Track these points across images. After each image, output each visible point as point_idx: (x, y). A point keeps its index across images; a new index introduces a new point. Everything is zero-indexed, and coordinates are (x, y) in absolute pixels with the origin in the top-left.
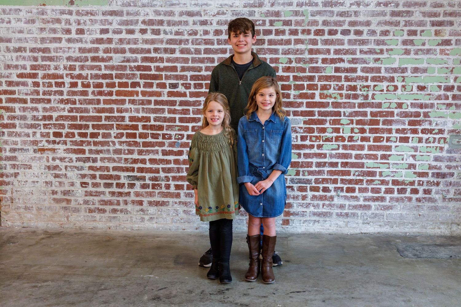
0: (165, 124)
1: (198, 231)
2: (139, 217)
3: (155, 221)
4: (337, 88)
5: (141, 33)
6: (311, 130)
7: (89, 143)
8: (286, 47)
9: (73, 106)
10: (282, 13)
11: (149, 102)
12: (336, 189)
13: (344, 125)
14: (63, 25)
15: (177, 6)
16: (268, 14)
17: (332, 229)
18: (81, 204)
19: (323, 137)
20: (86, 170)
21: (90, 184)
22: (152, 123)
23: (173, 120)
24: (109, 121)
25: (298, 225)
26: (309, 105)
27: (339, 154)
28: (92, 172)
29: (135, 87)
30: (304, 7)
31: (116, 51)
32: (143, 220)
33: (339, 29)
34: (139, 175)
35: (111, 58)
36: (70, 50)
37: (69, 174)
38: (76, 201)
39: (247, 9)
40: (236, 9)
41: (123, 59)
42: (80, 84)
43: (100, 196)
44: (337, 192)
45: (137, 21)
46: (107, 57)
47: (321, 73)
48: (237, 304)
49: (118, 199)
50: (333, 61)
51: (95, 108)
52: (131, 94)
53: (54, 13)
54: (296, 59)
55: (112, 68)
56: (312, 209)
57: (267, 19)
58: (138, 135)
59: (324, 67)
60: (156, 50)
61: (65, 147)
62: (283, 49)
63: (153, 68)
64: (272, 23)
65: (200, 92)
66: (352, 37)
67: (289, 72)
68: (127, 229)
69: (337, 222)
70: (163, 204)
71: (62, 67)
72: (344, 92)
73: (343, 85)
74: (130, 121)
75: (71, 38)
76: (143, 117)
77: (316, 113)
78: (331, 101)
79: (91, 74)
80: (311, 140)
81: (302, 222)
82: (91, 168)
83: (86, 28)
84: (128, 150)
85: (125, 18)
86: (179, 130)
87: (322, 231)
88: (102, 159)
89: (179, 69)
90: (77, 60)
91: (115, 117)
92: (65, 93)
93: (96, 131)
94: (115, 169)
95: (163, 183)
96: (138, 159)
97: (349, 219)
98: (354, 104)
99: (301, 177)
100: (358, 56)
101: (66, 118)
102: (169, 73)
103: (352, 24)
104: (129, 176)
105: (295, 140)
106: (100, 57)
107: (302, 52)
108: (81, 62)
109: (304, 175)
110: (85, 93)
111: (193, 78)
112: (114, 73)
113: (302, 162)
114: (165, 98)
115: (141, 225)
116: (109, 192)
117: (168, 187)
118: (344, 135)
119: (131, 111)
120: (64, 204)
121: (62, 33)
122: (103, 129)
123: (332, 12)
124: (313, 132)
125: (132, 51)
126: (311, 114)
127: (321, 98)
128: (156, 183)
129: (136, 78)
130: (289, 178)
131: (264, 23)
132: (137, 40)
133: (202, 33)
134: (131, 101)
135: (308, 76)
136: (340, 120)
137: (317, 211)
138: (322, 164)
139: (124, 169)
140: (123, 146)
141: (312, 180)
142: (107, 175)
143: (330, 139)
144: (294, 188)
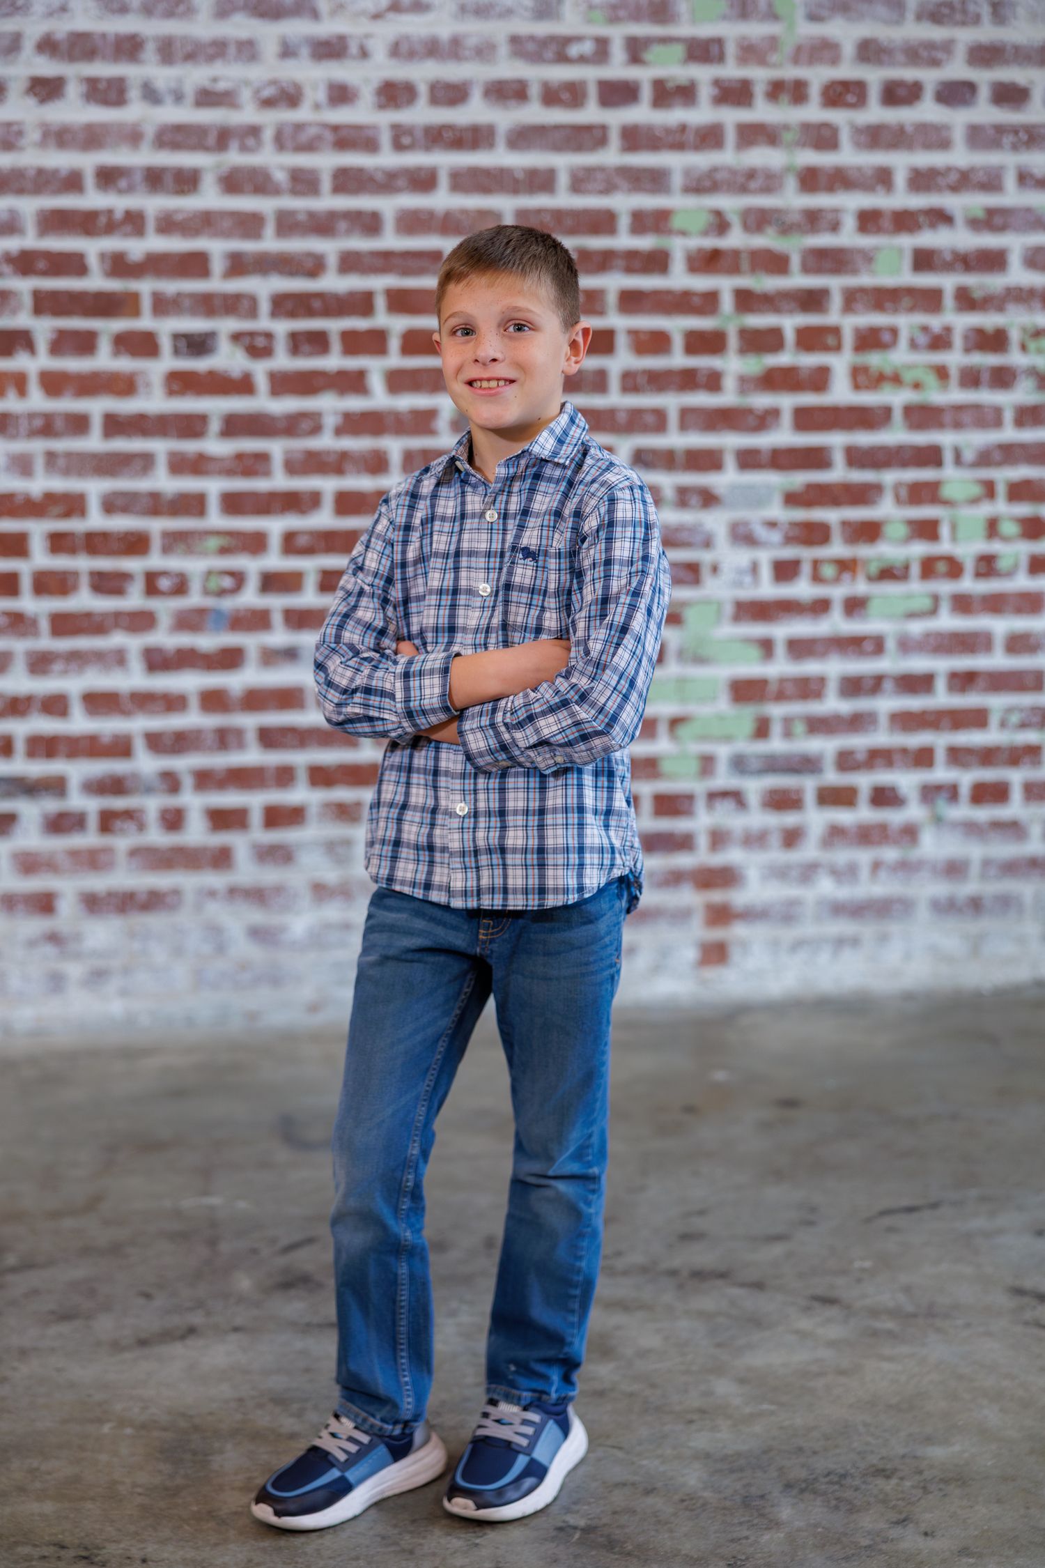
0: (156, 526)
2: (36, 971)
3: (114, 984)
4: (923, 339)
5: (35, 95)
6: (816, 534)
8: (702, 160)
10: (683, 7)
11: (79, 424)
12: (929, 793)
13: (956, 504)
16: (621, 7)
17: (914, 967)
19: (867, 561)
22: (96, 520)
23: (193, 504)
25: (767, 961)
26: (806, 419)
27: (937, 633)
29: (7, 353)
32: (56, 982)
33: (930, 77)
34: (37, 769)
44: (934, 806)
45: (15, 43)
47: (855, 272)
48: (673, 1273)
50: (904, 221)
54: (746, 214)
56: (826, 887)
58: (26, 583)
59: (865, 250)
60: (108, 177)
62: (687, 172)
63: (93, 261)
64: (636, 50)
65: (317, 372)
66: (985, 112)
67: (718, 273)
69: (938, 939)
70: (153, 901)
72: (955, 359)
73: (948, 330)
76: (50, 496)
77: (839, 457)
78: (897, 398)
80: (817, 578)
81: (784, 946)
86: (224, 551)
89: (218, 265)
95: (152, 805)
96: (30, 697)
97: (986, 924)
98: (998, 411)
99: (776, 744)
100: (1012, 196)
102: (171, 287)
103: (985, 55)
105: (748, 579)
107: (769, 181)
109: (788, 734)
111: (285, 305)
113: (782, 679)
114: (154, 401)
115: (52, 1008)
117: (174, 820)
118: (959, 551)
123: (896, 4)
124: (826, 540)
126: (816, 458)
127: (857, 387)
128: (119, 803)
129: (14, 312)
130: (723, 752)
131: (602, 50)
132: (15, 128)
133: (321, 95)
135: (798, 290)
136: (939, 483)
137: (846, 899)
138: (866, 683)
141: (823, 755)
143: (898, 571)
144: (745, 795)
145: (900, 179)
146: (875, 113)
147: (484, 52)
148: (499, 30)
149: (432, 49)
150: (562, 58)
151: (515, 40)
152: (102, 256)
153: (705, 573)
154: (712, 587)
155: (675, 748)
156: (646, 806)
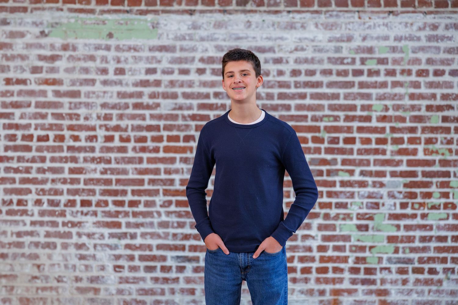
4: (445, 141)
5: (198, 73)
6: (413, 196)
7: (126, 214)
8: (381, 91)
9: (107, 166)
10: (377, 49)
12: (446, 271)
13: (454, 188)
14: (98, 64)
15: (245, 40)
16: (359, 50)
18: (113, 295)
19: (428, 204)
20: (121, 249)
21: (126, 268)
24: (153, 185)
26: (410, 163)
27: (449, 225)
28: (129, 252)
29: (188, 141)
30: (403, 42)
31: (166, 96)
34: (191, 254)
35: (158, 105)
36: (106, 95)
37: (99, 255)
38: (106, 290)
39: (333, 45)
40: (319, 44)
41: (173, 106)
42: (117, 138)
43: (138, 283)
44: (447, 275)
45: (193, 59)
46: (154, 103)
47: (425, 122)
49: (163, 286)
50: (440, 108)
51: (136, 169)
52: (183, 150)
53: (87, 48)
54: (394, 106)
55: (160, 117)
56: (415, 296)
57: (358, 57)
59: (427, 116)
60: (216, 95)
61: (94, 219)
62: (377, 94)
63: (212, 117)
64: (363, 61)
67: (385, 122)
71: (94, 116)
72: (454, 147)
73: (452, 138)
74: (181, 185)
75: (108, 80)
77: (420, 174)
78: (437, 158)
79: (132, 125)
80: (413, 208)
82: (128, 246)
83: (127, 67)
84: (178, 223)
85: (178, 54)
88: (143, 235)
90: (114, 107)
91: (161, 180)
92: (97, 150)
93: (136, 198)
94: (159, 247)
96: (190, 235)
99: (400, 255)
101: (98, 181)
104: (178, 257)
105: (393, 208)
106: (145, 104)
107: (401, 97)
108: (120, 109)
109: (404, 252)
110: (123, 150)
112: (162, 123)
113: (402, 236)
116: (152, 278)
118: (455, 201)
119: (183, 172)
120: (91, 295)
121: (97, 73)
122: (146, 195)
123: (438, 49)
124: (416, 197)
125: (186, 96)
126: (413, 174)
127: (425, 154)
129: (190, 130)
130: (385, 256)
131: (353, 61)
132: (192, 82)
133: (275, 73)
134: (183, 160)
135: (409, 127)
136: (449, 182)
137: (421, 300)
138: (428, 238)
139: (172, 247)
140: (171, 218)
141: (414, 259)
142: (149, 256)
143: (437, 207)
144: (391, 269)
145: (438, 97)
146: (431, 78)
147: (321, 62)
148: (325, 56)
149: (306, 61)
150: (342, 63)
151: (329, 59)
152: (214, 116)
153: (381, 205)
154: (382, 210)
155: (371, 255)
156: (362, 271)
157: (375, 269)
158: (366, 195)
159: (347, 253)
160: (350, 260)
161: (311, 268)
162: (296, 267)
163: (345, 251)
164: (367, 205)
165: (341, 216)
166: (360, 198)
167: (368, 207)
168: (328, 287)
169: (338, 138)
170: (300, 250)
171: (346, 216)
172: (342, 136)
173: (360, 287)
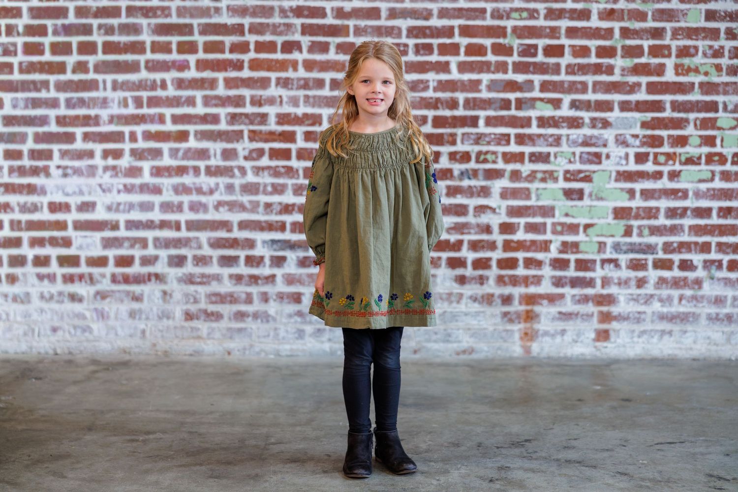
1: (417, 356)
2: (291, 328)
4: (709, 52)
6: (656, 141)
11: (320, 83)
12: (707, 264)
13: (723, 129)
17: (698, 346)
19: (680, 154)
21: (190, 259)
24: (233, 124)
25: (628, 340)
26: (652, 88)
27: (714, 190)
28: (193, 234)
29: (290, 51)
34: (295, 237)
42: (174, 46)
43: (209, 283)
44: (709, 271)
47: (678, 21)
48: (558, 460)
49: (249, 289)
51: (206, 97)
52: (282, 66)
55: (244, 11)
56: (657, 306)
58: (294, 154)
59: (682, 11)
63: (328, 11)
65: (427, 63)
67: (613, 20)
68: (267, 354)
69: (710, 334)
72: (725, 61)
73: (722, 47)
74: (279, 123)
76: (306, 115)
77: (668, 106)
78: (697, 79)
79: (199, 24)
80: (656, 162)
81: (636, 334)
84: (273, 185)
87: (677, 352)
88: (218, 205)
89: (384, 14)
91: (246, 115)
92: (142, 66)
94: (243, 225)
96: (293, 205)
97: (733, 327)
99: (635, 239)
102: (363, 23)
104: (273, 242)
105: (624, 162)
109: (640, 235)
111: (413, 32)
112: (247, 21)
113: (638, 208)
115: (298, 345)
116: (231, 276)
118: (725, 151)
119: (281, 102)
124: (661, 144)
126: (657, 106)
127: (677, 74)
129: (293, 33)
130: (609, 241)
134: (281, 81)
135: (651, 28)
136: (716, 119)
137: (667, 312)
138: (679, 212)
139: (264, 224)
140: (263, 177)
141: (657, 245)
142: (227, 240)
143: (695, 159)
144: (620, 262)
152: (332, 9)
153: (604, 157)
154: (606, 165)
155: (587, 239)
156: (572, 265)
157: (594, 261)
158: (580, 141)
159: (549, 236)
160: (553, 247)
161: (489, 259)
162: (466, 258)
163: (545, 232)
164: (580, 157)
165: (539, 176)
166: (569, 146)
167: (582, 161)
168: (517, 291)
169: (535, 47)
170: (472, 231)
171: (547, 176)
172: (541, 43)
173: (567, 291)
